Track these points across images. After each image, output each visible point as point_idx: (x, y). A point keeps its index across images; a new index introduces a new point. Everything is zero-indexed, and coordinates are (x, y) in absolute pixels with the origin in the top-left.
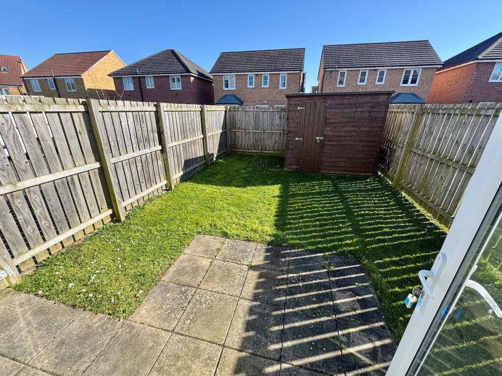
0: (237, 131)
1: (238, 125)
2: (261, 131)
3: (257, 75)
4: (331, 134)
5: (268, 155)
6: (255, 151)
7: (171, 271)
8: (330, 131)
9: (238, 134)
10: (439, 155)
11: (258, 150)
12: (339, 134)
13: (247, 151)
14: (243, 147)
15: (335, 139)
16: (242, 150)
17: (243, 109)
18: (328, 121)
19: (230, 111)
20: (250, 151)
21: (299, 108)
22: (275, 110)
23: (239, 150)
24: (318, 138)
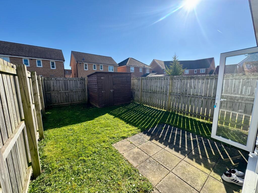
0: (52, 92)
1: (52, 88)
2: (70, 91)
3: (31, 59)
4: (116, 88)
5: (75, 104)
6: (67, 103)
7: (132, 162)
8: (115, 87)
9: (53, 94)
10: (153, 91)
11: (69, 102)
12: (118, 88)
13: (61, 104)
14: (57, 102)
15: (117, 90)
16: (57, 104)
17: (56, 79)
18: (114, 83)
19: (44, 80)
20: (63, 104)
21: (102, 78)
22: (77, 79)
23: (55, 104)
24: (111, 90)
